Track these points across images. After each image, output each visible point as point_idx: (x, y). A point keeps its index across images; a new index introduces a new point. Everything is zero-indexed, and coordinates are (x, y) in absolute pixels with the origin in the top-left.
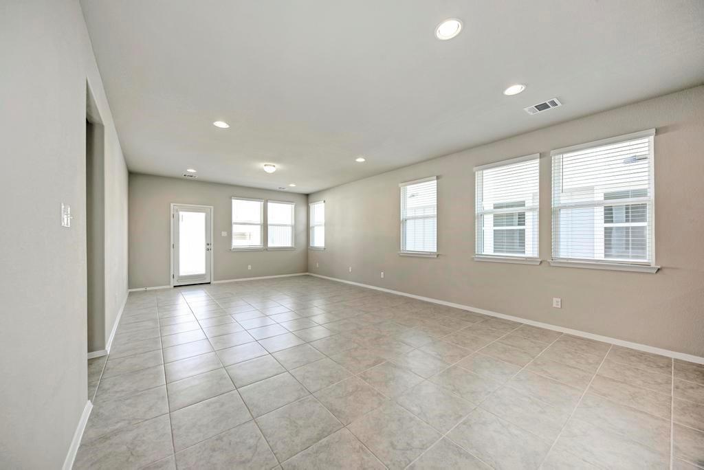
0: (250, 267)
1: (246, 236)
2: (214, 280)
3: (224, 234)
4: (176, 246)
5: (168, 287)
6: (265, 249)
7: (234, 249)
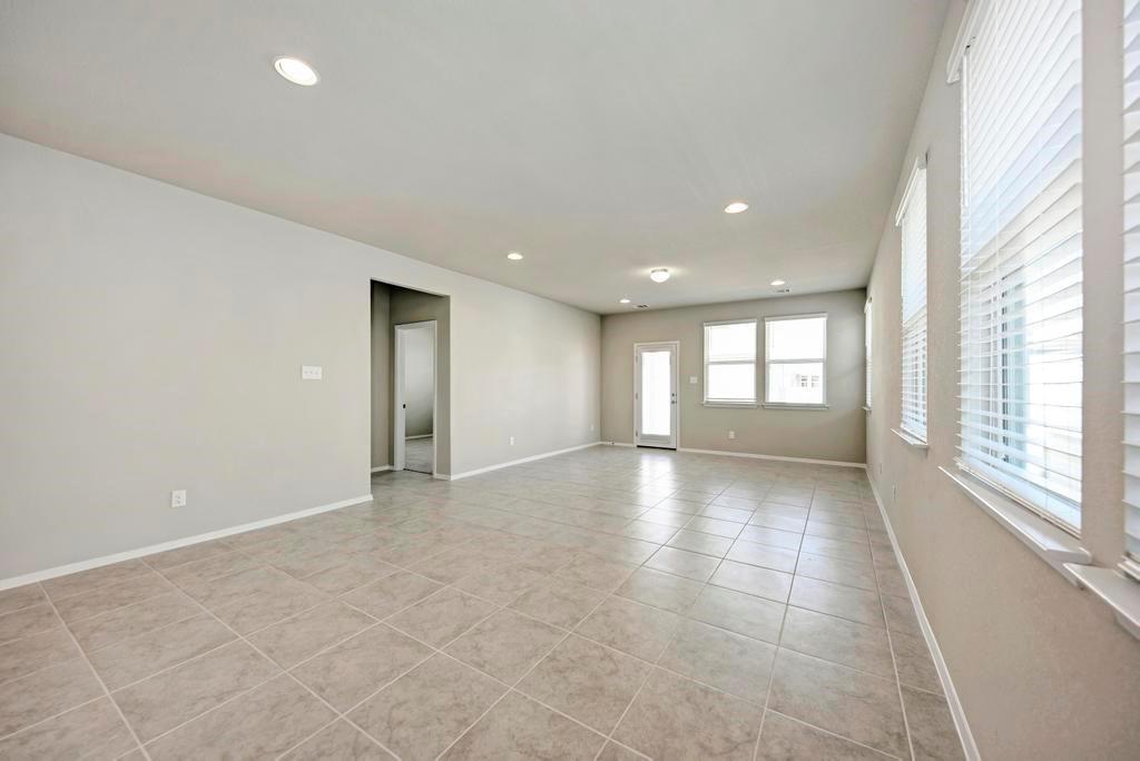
0: (732, 435)
1: (729, 383)
2: (682, 446)
3: (694, 380)
4: (638, 396)
5: (630, 445)
6: (762, 404)
7: (708, 402)
